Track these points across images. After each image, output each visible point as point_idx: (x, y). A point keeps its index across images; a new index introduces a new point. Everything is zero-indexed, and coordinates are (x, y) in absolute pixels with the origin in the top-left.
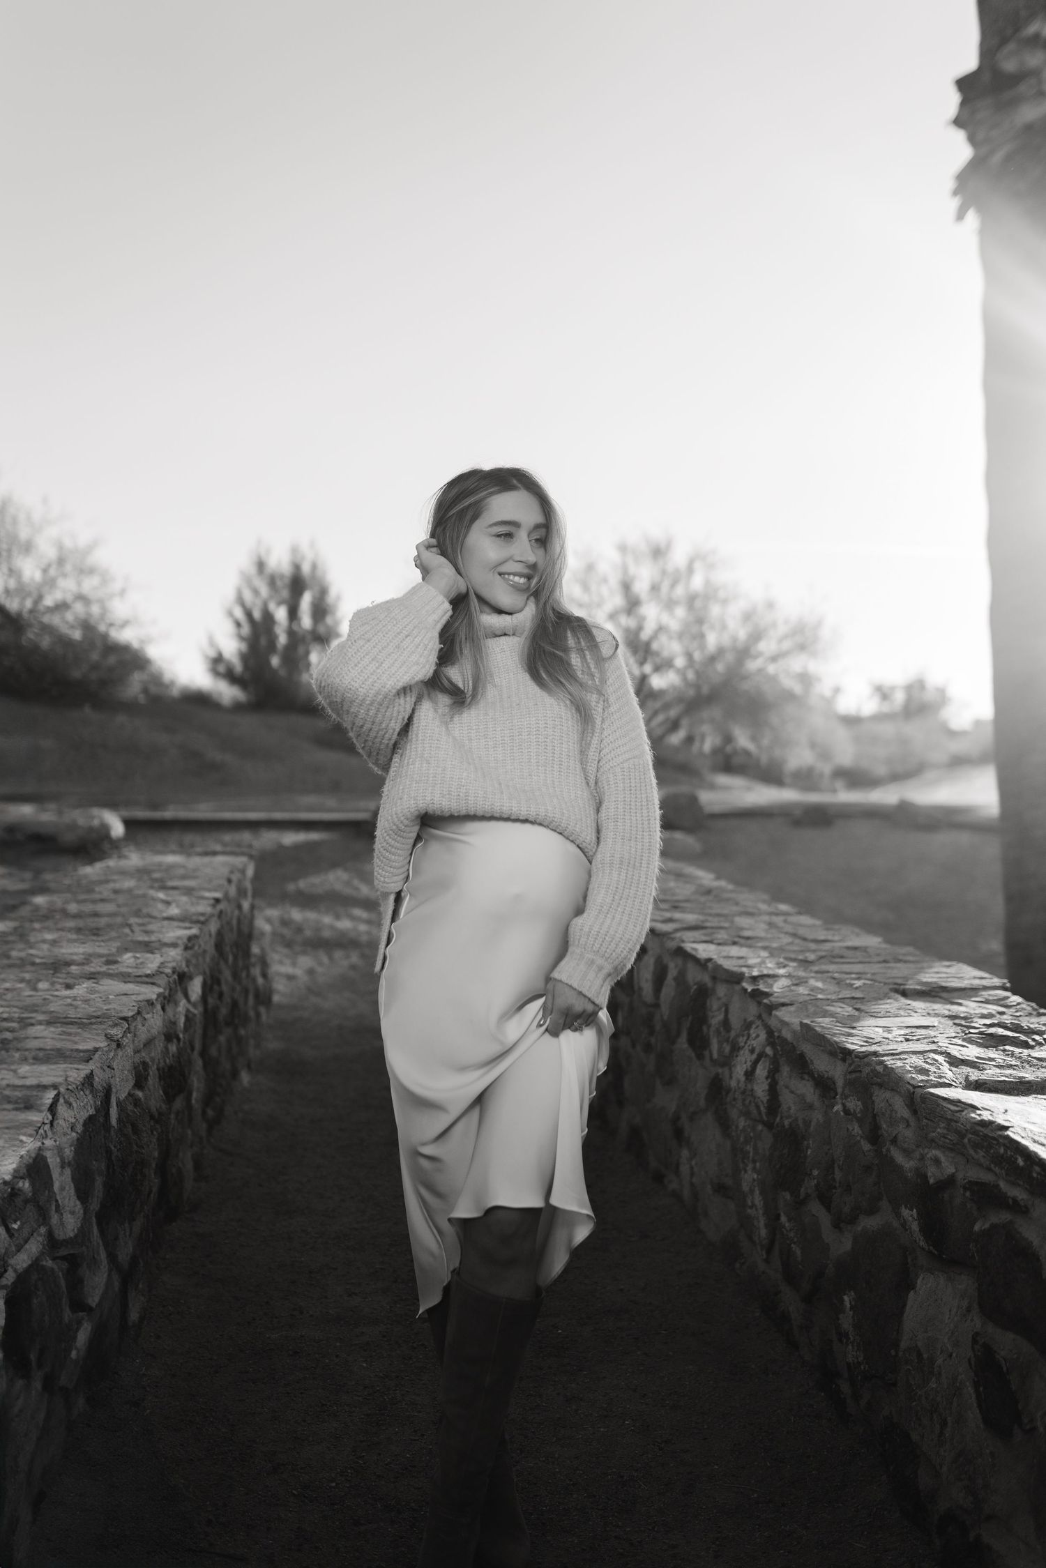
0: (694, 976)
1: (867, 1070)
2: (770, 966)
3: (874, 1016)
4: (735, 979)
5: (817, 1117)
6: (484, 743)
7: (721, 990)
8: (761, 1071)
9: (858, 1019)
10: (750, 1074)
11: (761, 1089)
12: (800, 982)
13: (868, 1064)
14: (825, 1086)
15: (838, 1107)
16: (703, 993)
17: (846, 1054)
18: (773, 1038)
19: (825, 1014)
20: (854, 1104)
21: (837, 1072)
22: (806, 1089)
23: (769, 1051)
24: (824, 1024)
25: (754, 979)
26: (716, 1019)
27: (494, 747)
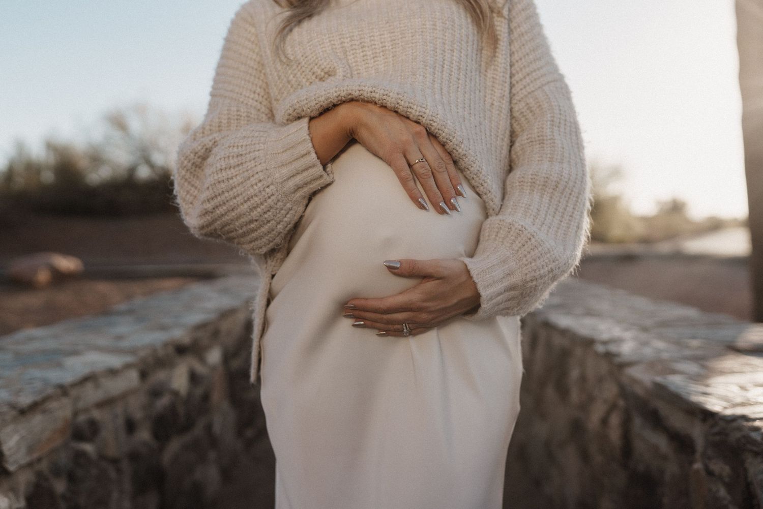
0: (558, 341)
1: (738, 435)
2: (617, 332)
3: (722, 373)
4: (589, 343)
5: (672, 469)
6: (362, 54)
7: (578, 351)
8: (615, 420)
9: (707, 377)
10: (605, 421)
11: (615, 435)
12: (645, 344)
13: (739, 429)
14: (683, 444)
15: (698, 466)
16: (565, 355)
17: (708, 416)
18: (623, 392)
19: (674, 372)
20: (720, 467)
21: (697, 432)
22: (661, 442)
23: (621, 403)
24: (675, 382)
25: (605, 343)
26: (575, 374)
27: (374, 58)
